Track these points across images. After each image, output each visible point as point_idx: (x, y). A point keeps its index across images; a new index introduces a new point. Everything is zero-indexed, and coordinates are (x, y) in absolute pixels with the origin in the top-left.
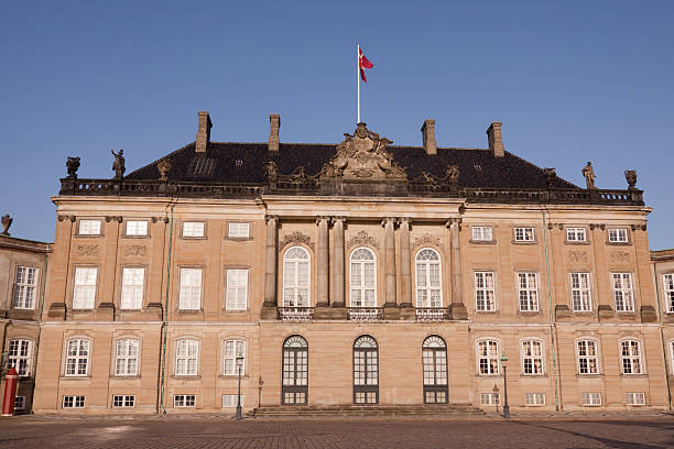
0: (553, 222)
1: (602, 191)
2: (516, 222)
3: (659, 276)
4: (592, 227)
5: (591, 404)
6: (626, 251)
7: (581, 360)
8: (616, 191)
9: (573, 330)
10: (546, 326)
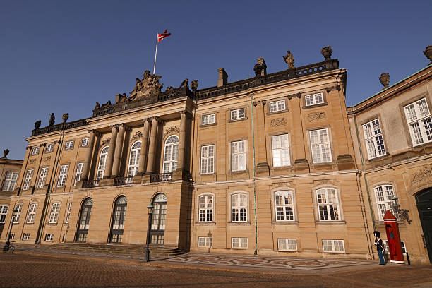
0: (257, 100)
1: (298, 69)
2: (231, 107)
3: (360, 126)
4: (290, 97)
5: (287, 249)
6: (321, 111)
7: (278, 209)
8: (312, 66)
9: (270, 183)
10: (249, 181)
